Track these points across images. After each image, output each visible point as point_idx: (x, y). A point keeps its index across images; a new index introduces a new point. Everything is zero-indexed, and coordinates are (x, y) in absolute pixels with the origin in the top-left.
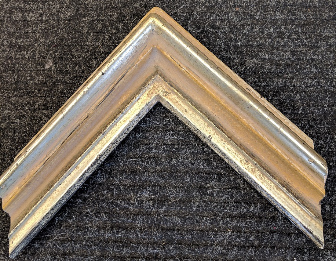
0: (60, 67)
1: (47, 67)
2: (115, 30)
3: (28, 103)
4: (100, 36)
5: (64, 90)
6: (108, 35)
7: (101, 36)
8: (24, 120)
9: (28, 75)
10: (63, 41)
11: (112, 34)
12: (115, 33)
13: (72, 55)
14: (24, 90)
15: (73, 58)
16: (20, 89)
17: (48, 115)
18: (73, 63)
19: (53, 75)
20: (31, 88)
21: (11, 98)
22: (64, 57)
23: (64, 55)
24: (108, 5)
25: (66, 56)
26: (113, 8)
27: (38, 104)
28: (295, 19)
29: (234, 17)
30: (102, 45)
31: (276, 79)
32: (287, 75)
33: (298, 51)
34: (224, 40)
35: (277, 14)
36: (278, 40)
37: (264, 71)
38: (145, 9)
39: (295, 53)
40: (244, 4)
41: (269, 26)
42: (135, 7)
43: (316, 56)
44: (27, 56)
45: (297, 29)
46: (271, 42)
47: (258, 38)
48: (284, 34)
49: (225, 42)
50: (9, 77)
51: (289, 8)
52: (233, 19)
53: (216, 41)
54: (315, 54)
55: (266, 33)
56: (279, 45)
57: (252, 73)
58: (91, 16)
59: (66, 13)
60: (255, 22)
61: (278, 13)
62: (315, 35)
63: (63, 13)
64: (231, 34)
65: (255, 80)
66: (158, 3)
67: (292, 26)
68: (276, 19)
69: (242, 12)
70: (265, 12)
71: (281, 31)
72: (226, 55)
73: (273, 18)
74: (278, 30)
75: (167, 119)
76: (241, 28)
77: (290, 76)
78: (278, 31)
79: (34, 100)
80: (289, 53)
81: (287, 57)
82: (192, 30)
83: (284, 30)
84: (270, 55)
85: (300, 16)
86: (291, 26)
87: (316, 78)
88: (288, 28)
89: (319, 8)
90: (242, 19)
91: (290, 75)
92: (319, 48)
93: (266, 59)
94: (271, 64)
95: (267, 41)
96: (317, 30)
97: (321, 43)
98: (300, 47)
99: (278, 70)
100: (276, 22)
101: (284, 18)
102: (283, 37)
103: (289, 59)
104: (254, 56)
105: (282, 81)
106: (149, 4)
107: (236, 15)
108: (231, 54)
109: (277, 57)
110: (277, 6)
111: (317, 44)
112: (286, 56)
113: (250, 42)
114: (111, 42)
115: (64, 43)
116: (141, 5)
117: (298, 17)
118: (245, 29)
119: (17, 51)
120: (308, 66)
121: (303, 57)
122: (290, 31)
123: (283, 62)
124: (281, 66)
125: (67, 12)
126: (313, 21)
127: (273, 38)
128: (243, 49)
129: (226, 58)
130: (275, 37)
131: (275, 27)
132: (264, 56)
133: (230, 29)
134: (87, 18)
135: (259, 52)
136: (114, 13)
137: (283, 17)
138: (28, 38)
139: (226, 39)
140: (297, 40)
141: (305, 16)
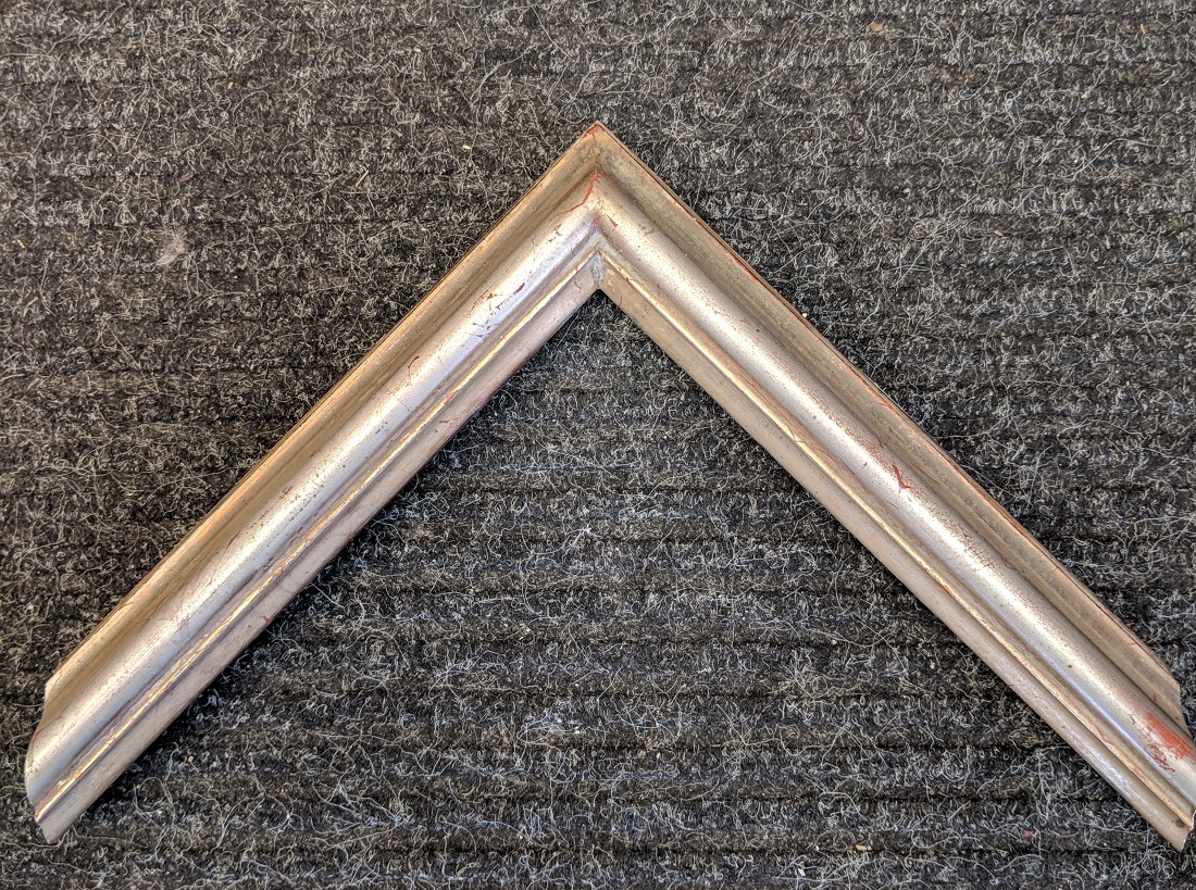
0: (213, 259)
1: (165, 260)
2: (418, 115)
3: (97, 396)
4: (360, 139)
5: (230, 345)
6: (393, 135)
7: (364, 137)
8: (85, 463)
9: (93, 290)
10: (220, 159)
11: (405, 128)
12: (419, 126)
13: (256, 212)
14: (80, 349)
15: (263, 224)
16: (66, 345)
17: (173, 440)
18: (262, 242)
19: (187, 289)
20: (108, 338)
21: (32, 379)
22: (229, 218)
23: (227, 211)
24: (389, 19)
25: (235, 216)
26: (408, 29)
27: (134, 398)
28: (1094, 62)
29: (865, 60)
30: (372, 172)
31: (1025, 288)
32: (1065, 271)
33: (1103, 184)
34: (830, 147)
35: (1024, 44)
36: (1031, 143)
37: (982, 260)
38: (530, 33)
39: (1094, 191)
40: (904, 9)
41: (996, 91)
42: (490, 24)
43: (1172, 203)
44: (86, 218)
45: (1100, 102)
46: (1006, 151)
47: (956, 137)
48: (1053, 119)
49: (836, 152)
50: (20, 301)
51: (1068, 22)
52: (863, 65)
53: (802, 150)
54: (1165, 194)
55: (985, 116)
56: (1034, 161)
57: (936, 268)
58: (323, 63)
59: (230, 50)
60: (945, 77)
61: (1029, 42)
62: (1165, 122)
63: (216, 53)
64: (857, 123)
65: (948, 295)
66: (577, 7)
67: (1082, 90)
68: (1024, 63)
69: (895, 40)
70: (979, 37)
71: (1043, 108)
72: (838, 204)
73: (1012, 61)
74: (1029, 107)
75: (624, 445)
76: (894, 101)
77: (1075, 279)
78: (1030, 111)
79: (118, 384)
80: (1073, 191)
81: (1064, 208)
82: (710, 110)
83: (1054, 107)
84: (1001, 201)
85: (1112, 53)
86: (1077, 88)
87: (1170, 284)
88: (1068, 99)
89: (1180, 19)
90: (895, 66)
91: (1076, 273)
92: (1180, 169)
93: (986, 215)
94: (1005, 235)
95: (991, 149)
96: (1173, 103)
97: (1188, 151)
98: (1110, 167)
99: (1034, 255)
100: (1023, 77)
101: (1051, 62)
102: (1049, 130)
103: (1072, 213)
104: (944, 206)
105: (1049, 296)
106: (544, 12)
107: (873, 49)
108: (858, 199)
109: (1027, 205)
110: (1024, 14)
111: (1175, 156)
112: (1059, 203)
113: (929, 153)
114: (404, 160)
115: (227, 167)
116: (512, 17)
117: (1103, 56)
118: (907, 105)
119: (46, 200)
120: (1142, 240)
121: (1123, 206)
122: (1074, 108)
123: (1049, 224)
124: (1044, 242)
125: (233, 46)
126: (1158, 71)
127: (1013, 136)
128: (903, 180)
129: (839, 213)
130: (1019, 133)
131: (1020, 93)
132: (979, 203)
133: (853, 103)
134: (308, 68)
135: (961, 188)
136: (412, 47)
137: (1046, 54)
138: (87, 149)
139: (836, 141)
140: (1101, 144)
141: (1130, 52)
